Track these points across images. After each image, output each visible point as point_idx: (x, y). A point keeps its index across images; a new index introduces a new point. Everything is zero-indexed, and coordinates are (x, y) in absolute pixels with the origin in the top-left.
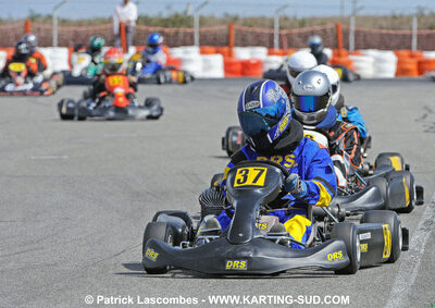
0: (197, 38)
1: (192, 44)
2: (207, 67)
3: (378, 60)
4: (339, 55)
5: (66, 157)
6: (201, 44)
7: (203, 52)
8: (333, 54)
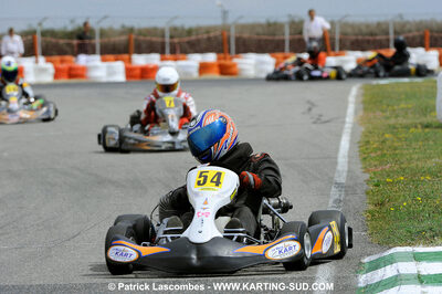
0: (98, 48)
1: (94, 53)
2: (111, 72)
4: (224, 58)
6: (102, 53)
7: (104, 60)
8: (219, 59)
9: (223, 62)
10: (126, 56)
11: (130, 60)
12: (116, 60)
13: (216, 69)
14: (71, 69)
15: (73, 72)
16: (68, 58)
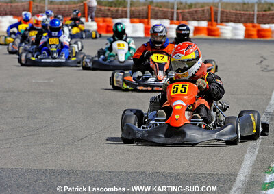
0: (129, 14)
1: (126, 17)
2: (135, 30)
3: (235, 29)
4: (212, 25)
5: (52, 81)
6: (131, 18)
7: (132, 22)
8: (208, 25)
9: (210, 27)
10: (146, 20)
11: (148, 23)
12: (140, 22)
13: (206, 31)
14: (108, 26)
15: (109, 29)
16: (108, 19)
